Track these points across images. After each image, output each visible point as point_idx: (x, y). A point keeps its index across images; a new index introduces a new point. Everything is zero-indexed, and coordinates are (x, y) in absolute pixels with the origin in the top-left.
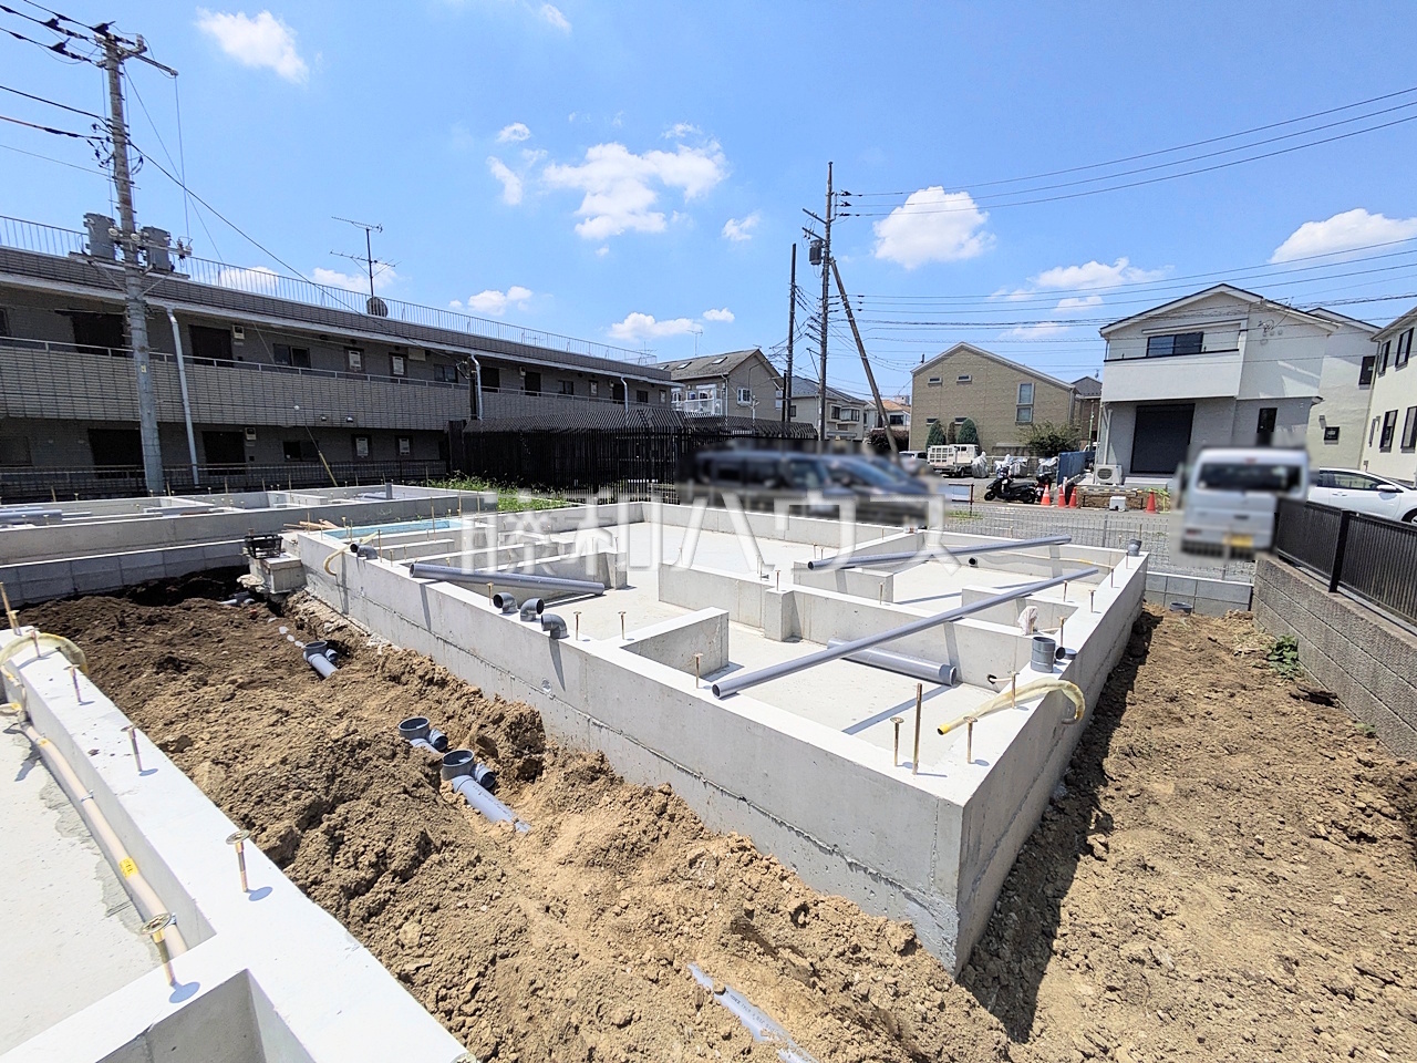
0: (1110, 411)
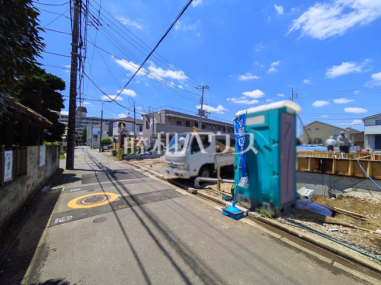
0: (367, 136)
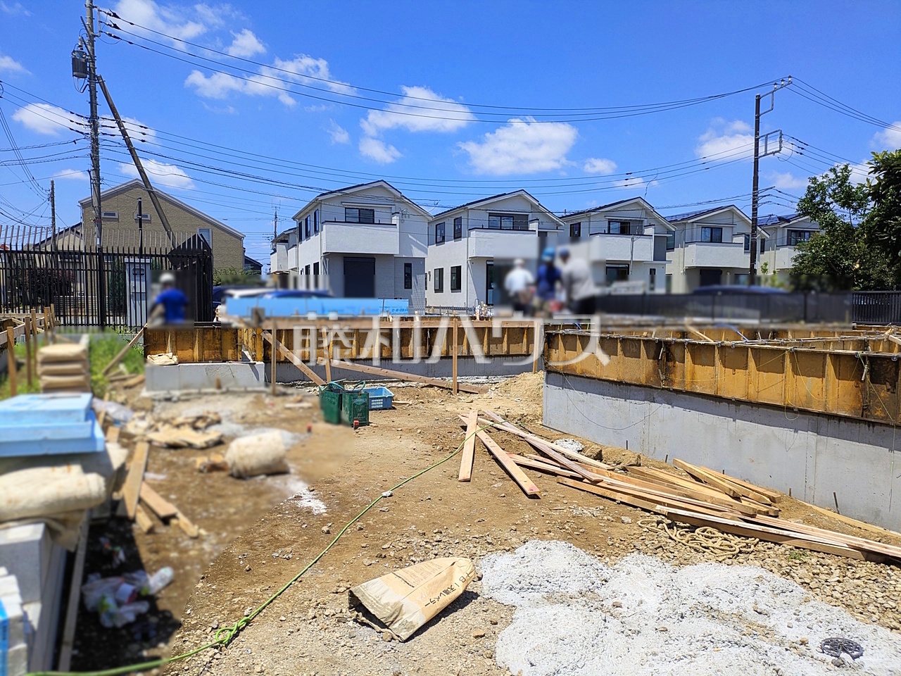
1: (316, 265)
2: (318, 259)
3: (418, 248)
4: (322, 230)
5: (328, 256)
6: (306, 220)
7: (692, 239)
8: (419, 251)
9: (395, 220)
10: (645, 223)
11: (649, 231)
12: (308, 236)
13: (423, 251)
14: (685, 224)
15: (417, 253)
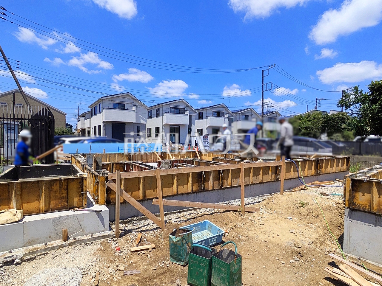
1: (100, 126)
2: (101, 124)
3: (143, 120)
4: (103, 112)
5: (105, 122)
6: (95, 108)
7: (239, 119)
8: (143, 121)
9: (134, 108)
10: (225, 113)
11: (227, 116)
12: (95, 114)
13: (145, 121)
14: (237, 114)
15: (142, 122)
